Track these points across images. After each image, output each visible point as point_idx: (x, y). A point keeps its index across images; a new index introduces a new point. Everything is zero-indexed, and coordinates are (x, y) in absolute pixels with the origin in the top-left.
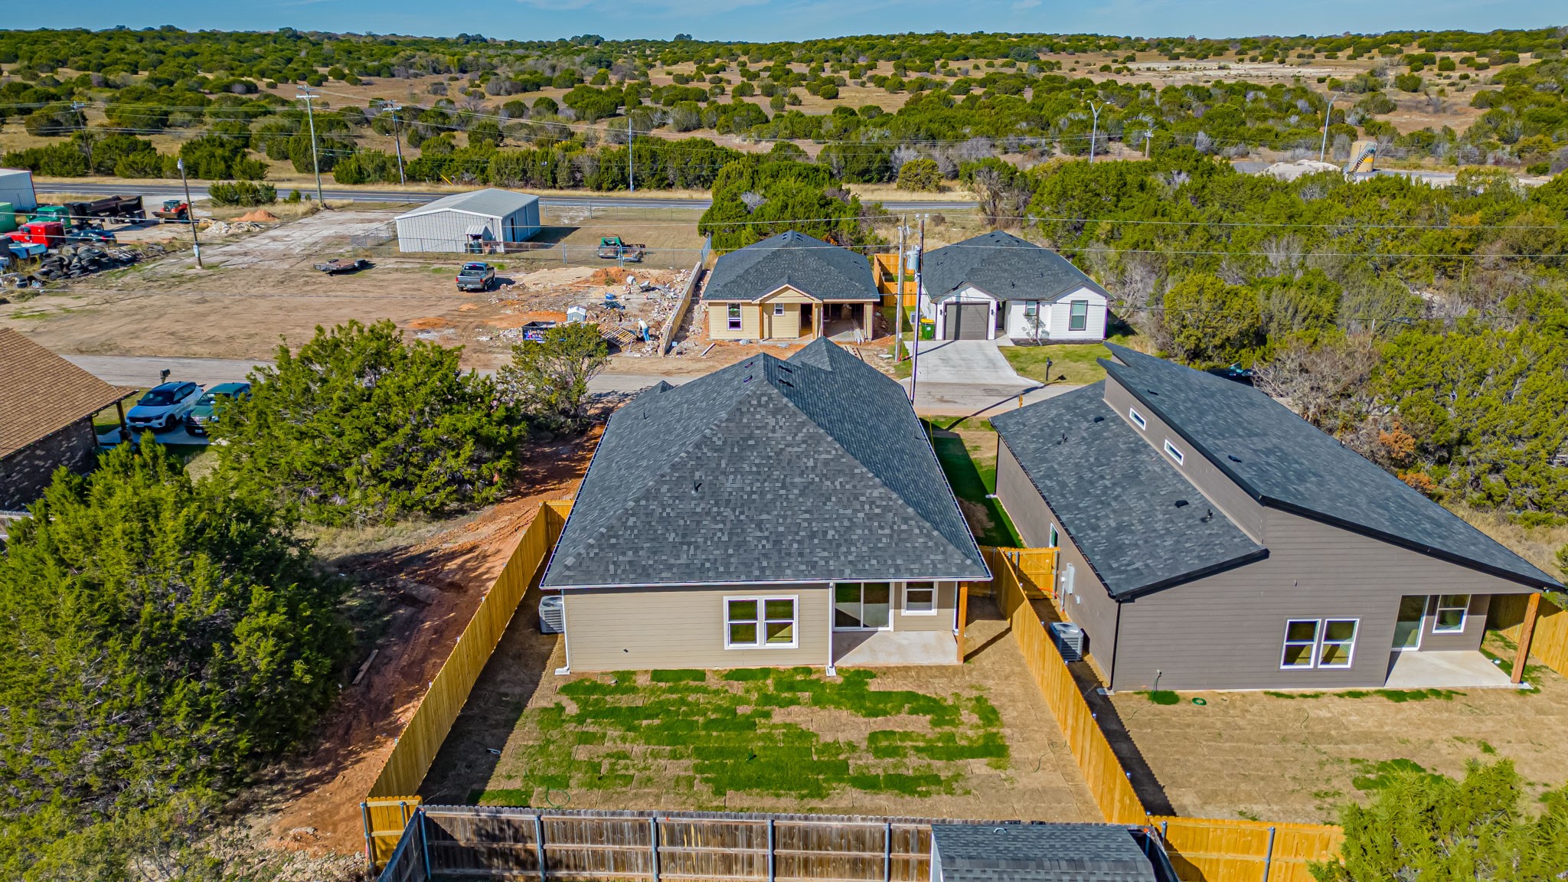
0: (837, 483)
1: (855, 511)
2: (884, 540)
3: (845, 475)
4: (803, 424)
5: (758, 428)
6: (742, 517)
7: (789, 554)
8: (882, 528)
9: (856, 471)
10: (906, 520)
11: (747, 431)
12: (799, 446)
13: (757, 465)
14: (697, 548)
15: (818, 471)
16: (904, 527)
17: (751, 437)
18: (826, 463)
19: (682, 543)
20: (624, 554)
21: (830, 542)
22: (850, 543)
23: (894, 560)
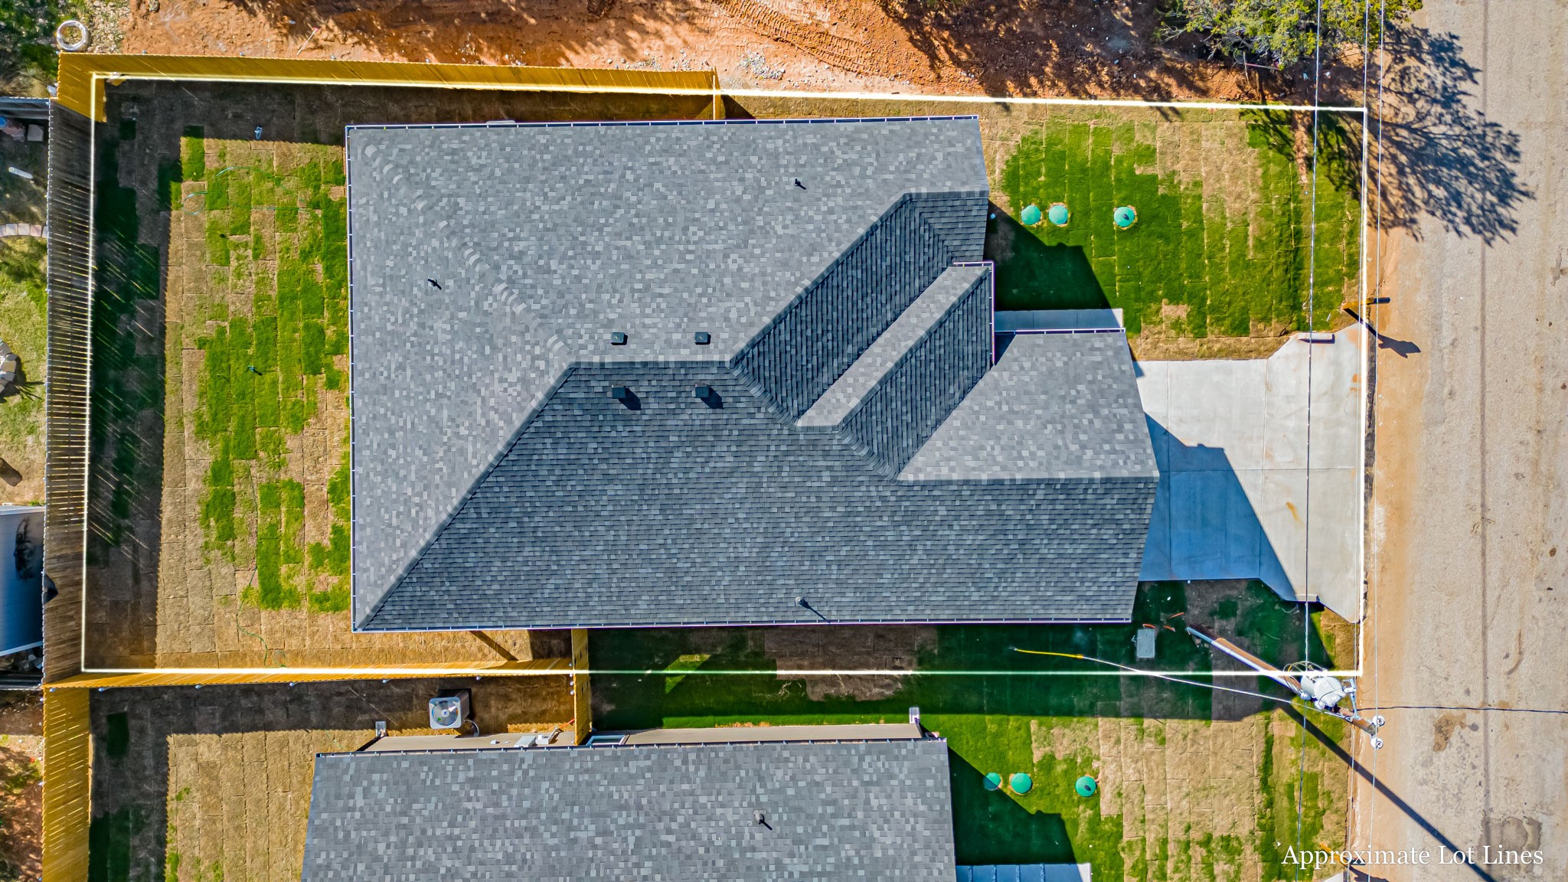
0: (440, 465)
2: (387, 516)
3: (449, 475)
4: (509, 422)
6: (408, 345)
8: (398, 514)
9: (454, 490)
10: (404, 545)
11: (500, 342)
12: (484, 415)
13: (461, 359)
14: (381, 295)
15: (454, 440)
16: (398, 542)
17: (494, 348)
18: (462, 452)
20: (375, 211)
21: (385, 452)
22: (385, 474)
23: (371, 524)
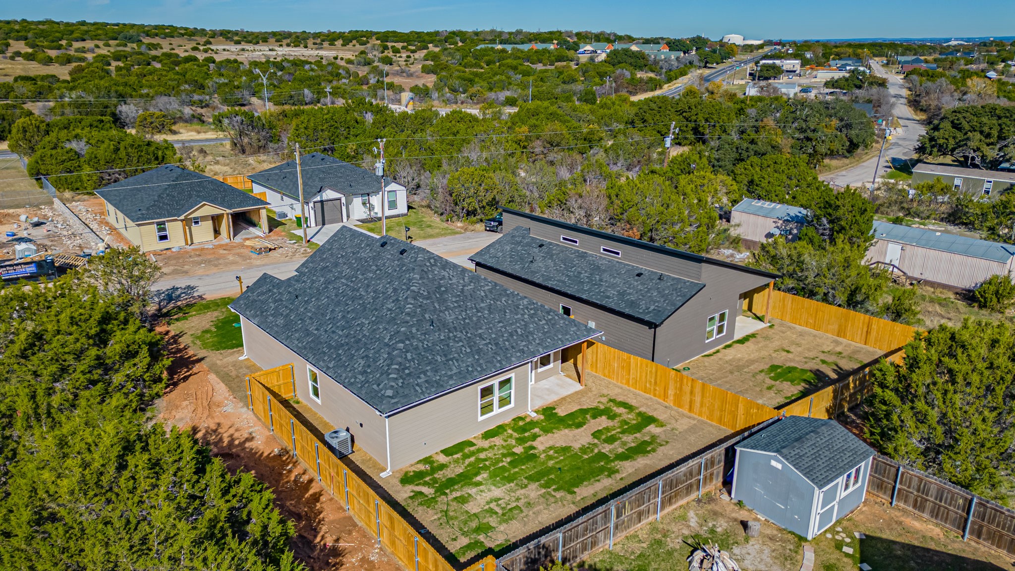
1: (523, 315)
5: (441, 279)
6: (469, 335)
7: (507, 349)
8: (540, 320)
11: (436, 283)
12: (469, 285)
13: (456, 302)
14: (457, 360)
18: (491, 292)
19: (448, 361)
20: (419, 378)
22: (531, 333)
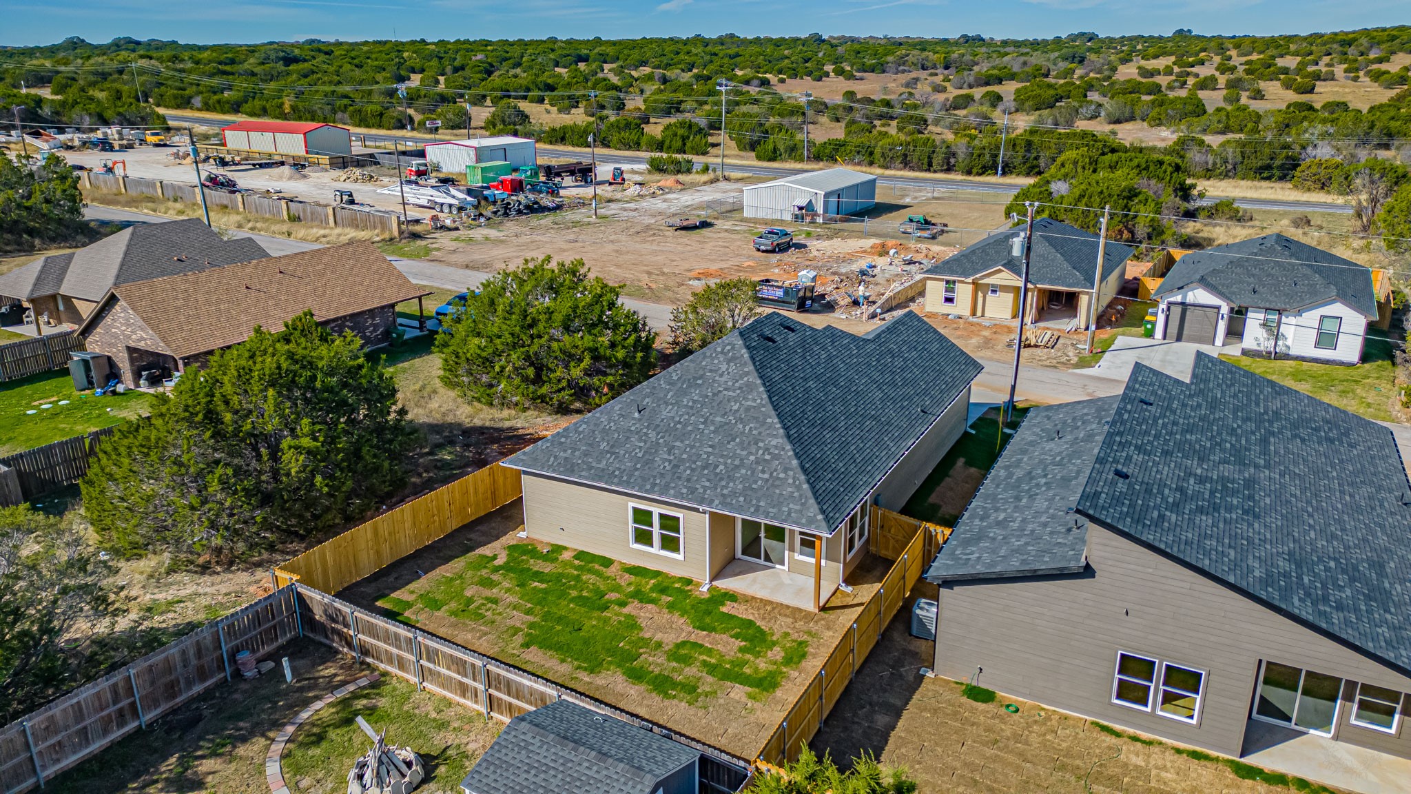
0: (747, 428)
1: (750, 454)
2: (760, 483)
3: (758, 422)
4: (747, 374)
5: (711, 371)
7: (679, 478)
9: (769, 420)
10: (786, 470)
11: (701, 372)
12: (734, 391)
15: (738, 415)
16: (782, 475)
17: (701, 377)
18: (748, 409)
19: (608, 452)
20: (565, 451)
21: (716, 475)
22: (731, 478)
23: (758, 500)
